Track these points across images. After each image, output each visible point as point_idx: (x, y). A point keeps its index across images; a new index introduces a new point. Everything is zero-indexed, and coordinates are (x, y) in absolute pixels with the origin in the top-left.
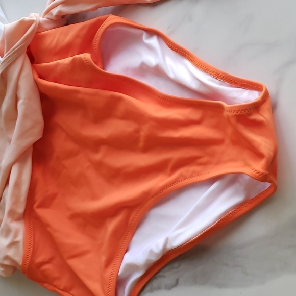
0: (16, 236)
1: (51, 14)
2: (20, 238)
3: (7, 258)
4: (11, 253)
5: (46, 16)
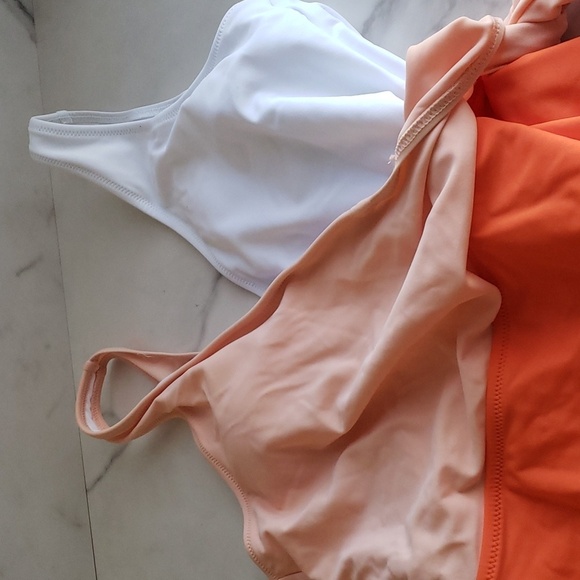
2: (469, 533)
5: (522, 19)
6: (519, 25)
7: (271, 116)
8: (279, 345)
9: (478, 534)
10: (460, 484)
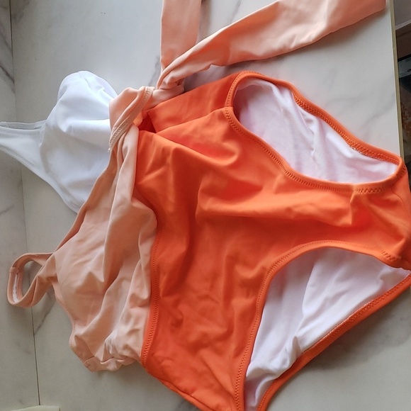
0: (136, 322)
1: (165, 83)
2: (141, 325)
3: (126, 347)
4: (131, 341)
5: (160, 87)
6: (160, 90)
7: (70, 128)
8: (81, 241)
9: (145, 326)
10: (139, 302)
